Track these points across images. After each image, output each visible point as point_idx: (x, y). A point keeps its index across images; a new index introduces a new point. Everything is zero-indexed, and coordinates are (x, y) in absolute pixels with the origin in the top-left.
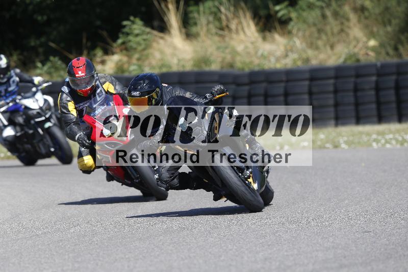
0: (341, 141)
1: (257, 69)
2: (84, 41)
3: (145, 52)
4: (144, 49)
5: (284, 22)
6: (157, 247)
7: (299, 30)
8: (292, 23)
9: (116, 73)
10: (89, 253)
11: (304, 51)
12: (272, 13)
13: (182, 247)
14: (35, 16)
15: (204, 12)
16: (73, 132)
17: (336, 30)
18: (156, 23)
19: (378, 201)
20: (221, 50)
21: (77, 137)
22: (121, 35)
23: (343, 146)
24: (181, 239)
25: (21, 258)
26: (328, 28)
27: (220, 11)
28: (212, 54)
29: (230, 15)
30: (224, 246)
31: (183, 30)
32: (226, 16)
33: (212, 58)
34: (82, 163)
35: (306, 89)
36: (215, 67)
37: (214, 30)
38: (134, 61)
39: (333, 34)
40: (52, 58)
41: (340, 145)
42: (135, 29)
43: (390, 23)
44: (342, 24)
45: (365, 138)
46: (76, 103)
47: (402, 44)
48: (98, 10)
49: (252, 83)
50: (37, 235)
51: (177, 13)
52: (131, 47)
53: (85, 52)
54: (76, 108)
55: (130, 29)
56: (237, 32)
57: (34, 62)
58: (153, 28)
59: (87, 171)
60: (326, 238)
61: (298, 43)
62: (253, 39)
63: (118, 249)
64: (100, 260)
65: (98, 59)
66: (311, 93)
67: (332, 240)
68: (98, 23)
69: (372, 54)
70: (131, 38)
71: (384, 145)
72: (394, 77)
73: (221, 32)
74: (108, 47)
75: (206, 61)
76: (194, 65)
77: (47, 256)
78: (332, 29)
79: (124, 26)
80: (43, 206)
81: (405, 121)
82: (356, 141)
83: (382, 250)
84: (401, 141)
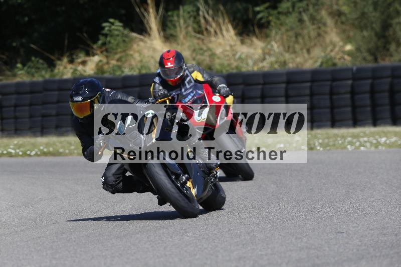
0: (317, 144)
2: (66, 42)
5: (263, 26)
7: (277, 33)
9: (97, 73)
11: (281, 54)
15: (184, 16)
17: (313, 34)
19: (351, 203)
22: (100, 37)
23: (318, 148)
26: (305, 32)
27: (198, 14)
29: (209, 18)
32: (205, 19)
35: (283, 92)
39: (310, 38)
40: (33, 58)
41: (315, 147)
42: (114, 30)
43: (366, 27)
44: (319, 28)
45: (340, 141)
51: (157, 16)
52: (111, 48)
55: (110, 30)
56: (216, 35)
61: (275, 46)
62: (232, 43)
65: (80, 60)
66: (287, 96)
69: (348, 58)
70: (109, 39)
71: (358, 148)
72: (369, 82)
74: (90, 48)
78: (309, 33)
79: (104, 28)
81: (380, 125)
82: (331, 143)
83: (355, 251)
84: (375, 144)
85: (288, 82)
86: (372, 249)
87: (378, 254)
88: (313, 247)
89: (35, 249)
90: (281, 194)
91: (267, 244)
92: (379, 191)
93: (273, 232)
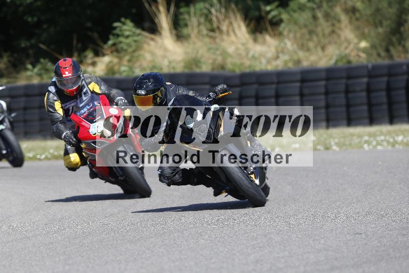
0: (333, 143)
1: (247, 70)
2: (75, 42)
3: (136, 54)
4: (134, 51)
5: (276, 23)
6: (148, 249)
7: (290, 31)
8: (283, 25)
9: (107, 74)
10: (80, 255)
11: (295, 52)
12: (263, 14)
13: (173, 250)
14: (25, 18)
15: (195, 14)
16: (59, 130)
17: (327, 31)
18: (147, 25)
19: (369, 203)
20: (212, 51)
21: (63, 135)
22: (111, 37)
23: (335, 148)
24: (172, 241)
25: (11, 260)
26: (319, 30)
27: (210, 12)
28: (202, 56)
29: (221, 17)
30: (215, 248)
31: (174, 32)
32: (217, 17)
33: (203, 60)
34: (68, 161)
35: (297, 91)
36: (206, 68)
37: (205, 32)
38: (125, 62)
39: (324, 35)
40: (42, 60)
41: (331, 147)
42: (125, 30)
43: (381, 23)
44: (333, 25)
45: (356, 140)
46: (62, 103)
47: (393, 45)
48: (88, 12)
49: (243, 84)
50: (28, 238)
51: (168, 15)
52: (122, 48)
53: (76, 54)
54: (62, 108)
55: (121, 30)
56: (228, 33)
57: (24, 64)
58: (143, 29)
59: (73, 168)
60: (318, 240)
61: (289, 44)
62: (244, 41)
63: (109, 252)
64: (90, 263)
65: (89, 61)
66: (302, 95)
67: (323, 242)
68: (89, 24)
69: (363, 55)
70: (121, 39)
71: (375, 147)
72: (385, 79)
73: (212, 34)
74: (99, 48)
75: (196, 62)
76: (185, 67)
77: (38, 258)
78: (323, 30)
79: (115, 28)
80: (34, 208)
81: (397, 123)
82: (348, 142)
83: (374, 252)
84: (392, 143)
85: (303, 81)
86: (391, 250)
87: (398, 255)
88: (332, 249)
89: (47, 254)
90: (297, 195)
91: (284, 247)
92: (397, 190)
93: (290, 234)
